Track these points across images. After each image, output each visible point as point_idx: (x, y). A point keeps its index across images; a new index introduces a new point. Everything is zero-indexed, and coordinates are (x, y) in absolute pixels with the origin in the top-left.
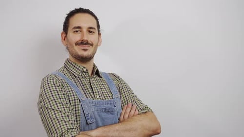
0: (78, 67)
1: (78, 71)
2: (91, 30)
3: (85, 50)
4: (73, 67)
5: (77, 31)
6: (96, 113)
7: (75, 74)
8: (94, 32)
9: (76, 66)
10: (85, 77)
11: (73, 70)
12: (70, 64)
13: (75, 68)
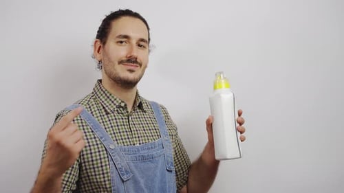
0: (113, 100)
1: (112, 104)
2: (142, 43)
3: (131, 71)
4: (106, 97)
5: (121, 42)
6: (132, 164)
7: (107, 108)
8: (144, 47)
9: (111, 97)
10: (122, 114)
11: (105, 102)
12: (102, 93)
13: (108, 100)
